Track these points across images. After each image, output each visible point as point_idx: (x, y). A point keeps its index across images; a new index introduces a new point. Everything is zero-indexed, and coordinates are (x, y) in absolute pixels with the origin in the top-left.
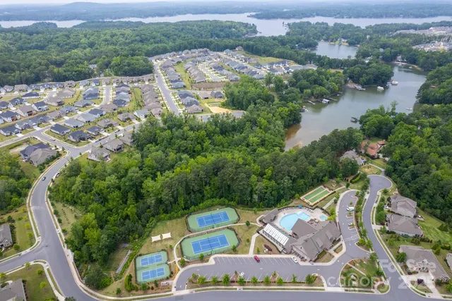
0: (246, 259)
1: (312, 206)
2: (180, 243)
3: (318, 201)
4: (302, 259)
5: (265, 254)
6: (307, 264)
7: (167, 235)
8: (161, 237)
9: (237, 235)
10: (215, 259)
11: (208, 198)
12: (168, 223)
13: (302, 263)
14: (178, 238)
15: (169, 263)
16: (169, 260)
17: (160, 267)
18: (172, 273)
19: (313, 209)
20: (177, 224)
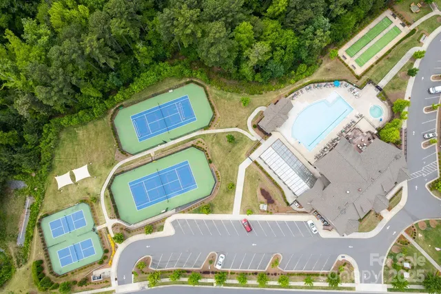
0: (228, 223)
1: (358, 78)
2: (109, 187)
3: (373, 61)
4: (327, 225)
5: (263, 212)
6: (333, 235)
7: (82, 173)
8: (73, 177)
9: (210, 162)
10: (174, 223)
11: (147, 67)
12: (81, 133)
13: (325, 234)
14: (104, 170)
15: (98, 228)
16: (96, 223)
17: (85, 238)
18: (106, 251)
19: (361, 88)
20: (97, 134)
